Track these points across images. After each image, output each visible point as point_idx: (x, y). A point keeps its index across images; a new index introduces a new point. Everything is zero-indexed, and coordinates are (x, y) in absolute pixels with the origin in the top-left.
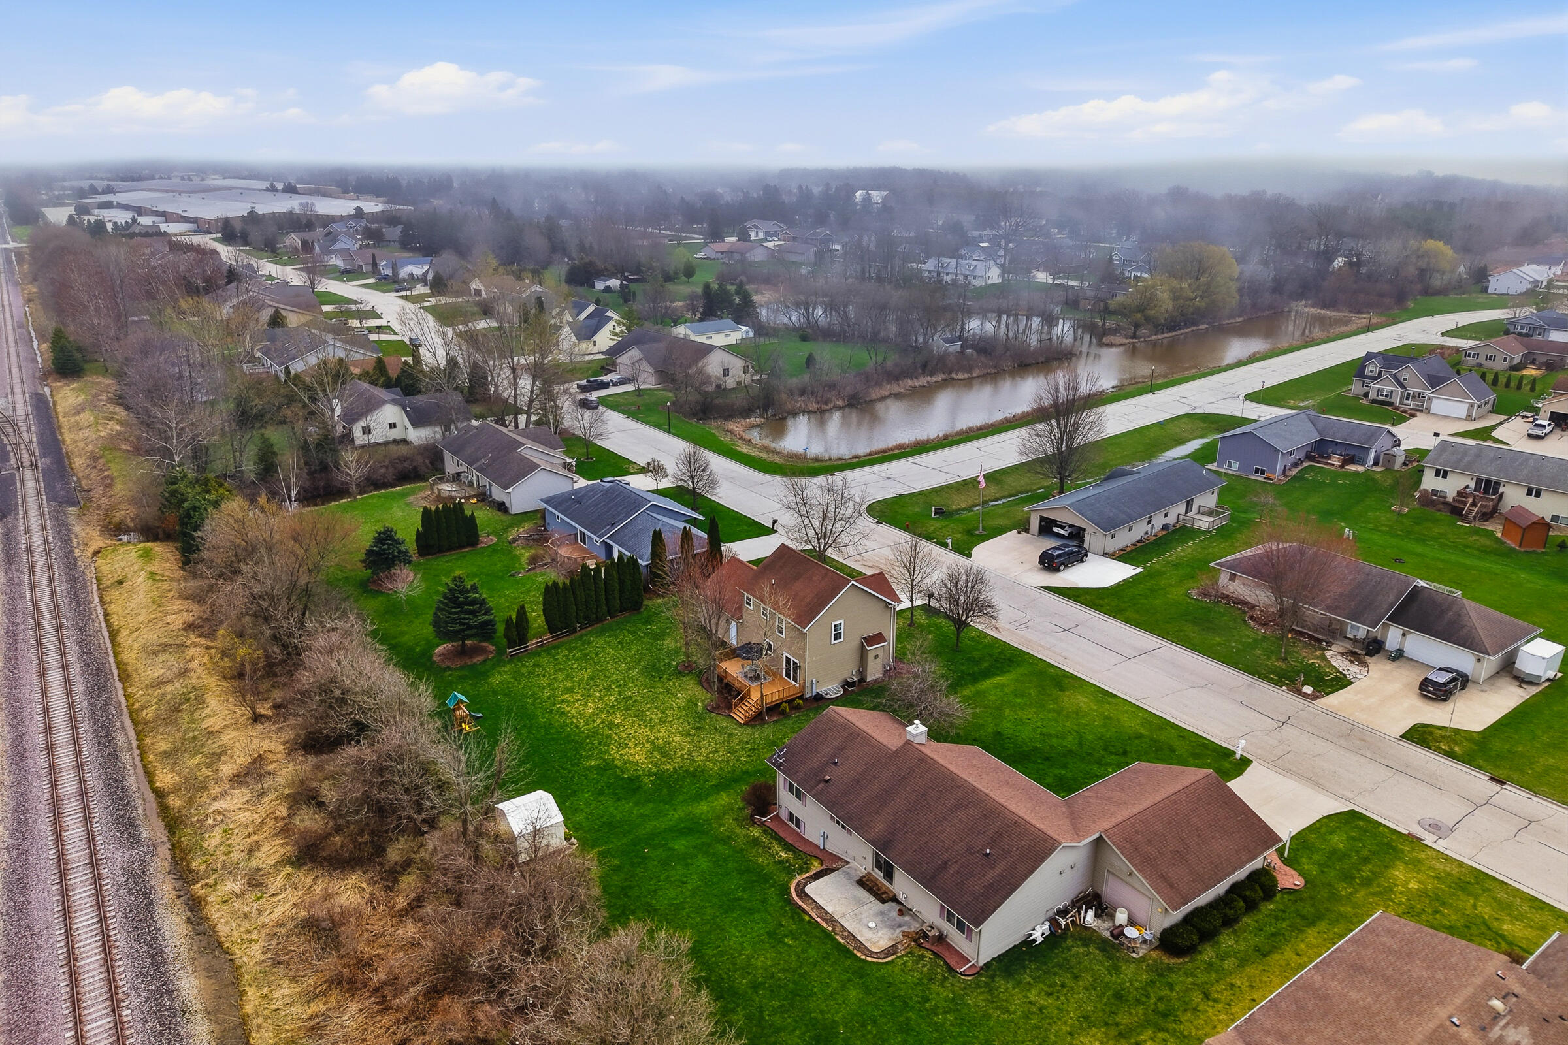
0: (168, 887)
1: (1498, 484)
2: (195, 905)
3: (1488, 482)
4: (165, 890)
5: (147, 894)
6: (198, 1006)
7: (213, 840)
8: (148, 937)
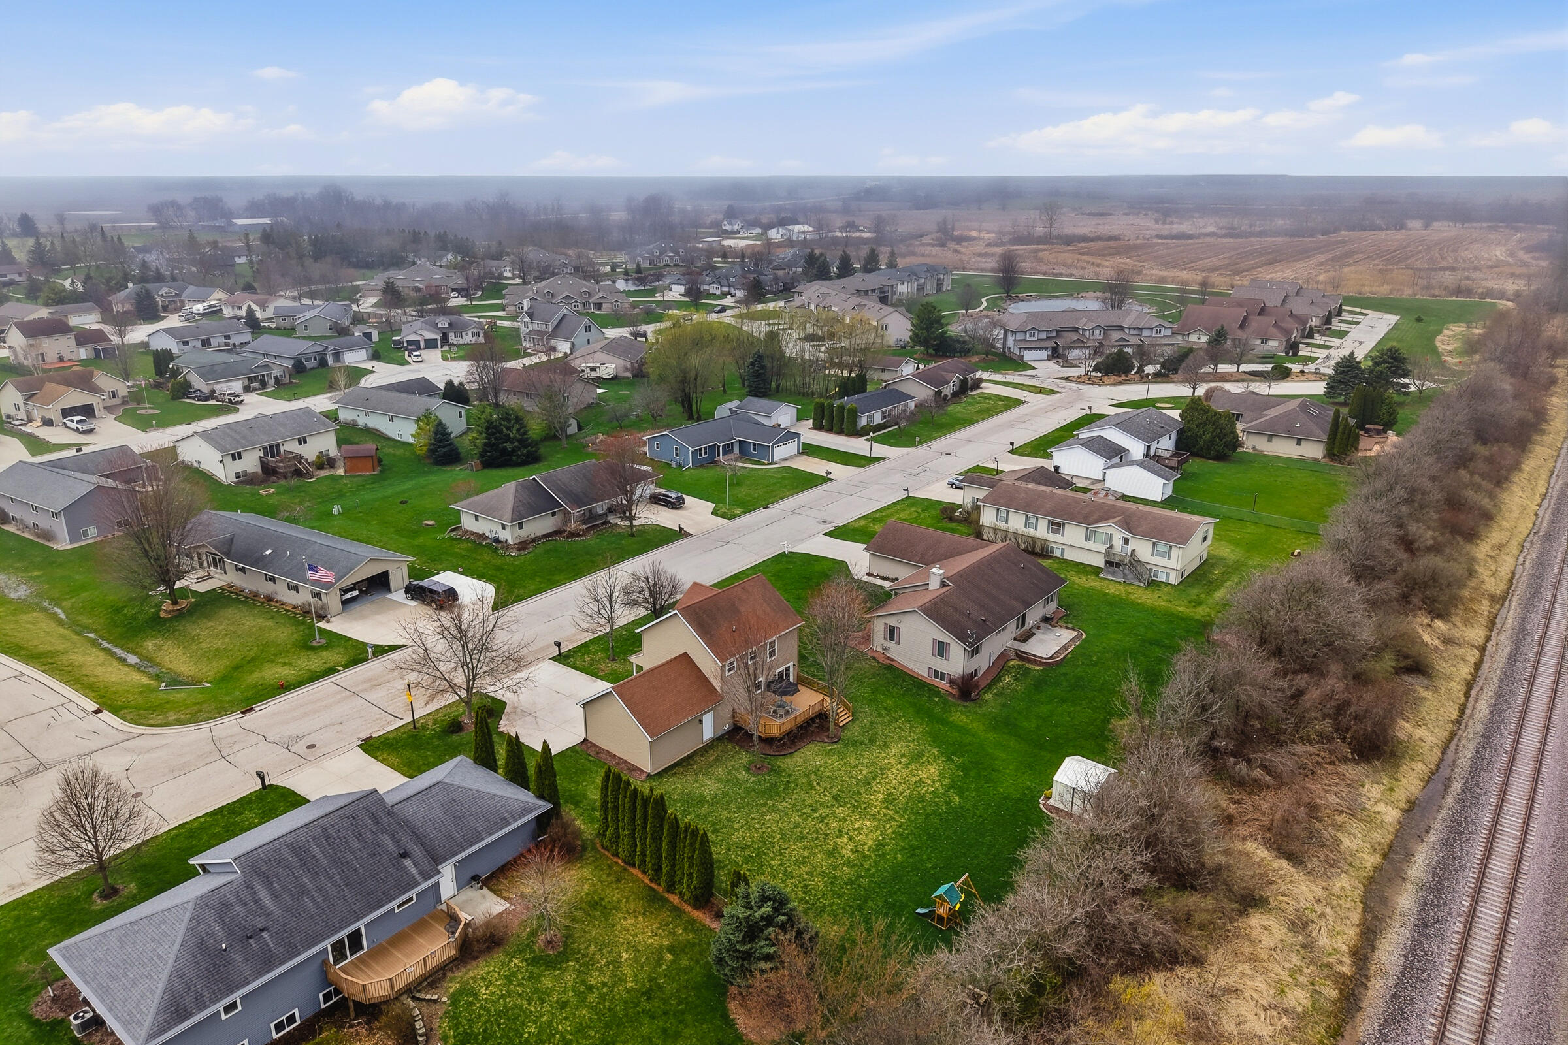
0: (1371, 993)
1: (278, 446)
2: (1362, 954)
3: (271, 447)
4: (1376, 992)
5: (1395, 997)
6: (1409, 886)
7: (1298, 998)
8: (1418, 952)
